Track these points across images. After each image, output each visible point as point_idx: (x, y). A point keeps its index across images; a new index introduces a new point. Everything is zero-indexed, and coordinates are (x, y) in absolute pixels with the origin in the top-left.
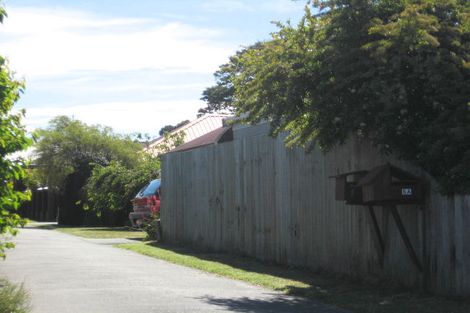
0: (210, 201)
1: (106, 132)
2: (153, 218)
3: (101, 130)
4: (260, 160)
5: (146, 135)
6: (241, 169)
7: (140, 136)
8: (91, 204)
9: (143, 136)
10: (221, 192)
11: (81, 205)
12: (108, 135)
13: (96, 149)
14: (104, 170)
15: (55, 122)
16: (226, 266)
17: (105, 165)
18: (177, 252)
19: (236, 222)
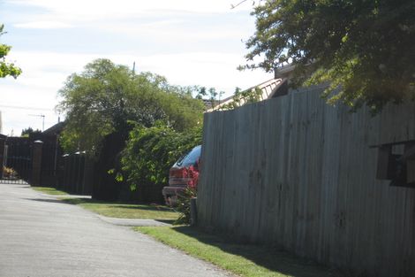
0: (251, 175)
1: (157, 82)
2: (188, 195)
3: (152, 80)
4: (309, 122)
5: (211, 90)
6: (287, 135)
7: (203, 91)
8: (126, 174)
9: (207, 91)
10: (263, 164)
11: (115, 174)
12: (160, 86)
13: (142, 104)
14: (145, 131)
15: (94, 66)
16: (250, 262)
17: (149, 125)
18: (201, 240)
19: (277, 204)
